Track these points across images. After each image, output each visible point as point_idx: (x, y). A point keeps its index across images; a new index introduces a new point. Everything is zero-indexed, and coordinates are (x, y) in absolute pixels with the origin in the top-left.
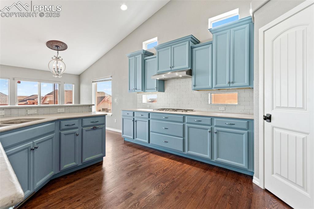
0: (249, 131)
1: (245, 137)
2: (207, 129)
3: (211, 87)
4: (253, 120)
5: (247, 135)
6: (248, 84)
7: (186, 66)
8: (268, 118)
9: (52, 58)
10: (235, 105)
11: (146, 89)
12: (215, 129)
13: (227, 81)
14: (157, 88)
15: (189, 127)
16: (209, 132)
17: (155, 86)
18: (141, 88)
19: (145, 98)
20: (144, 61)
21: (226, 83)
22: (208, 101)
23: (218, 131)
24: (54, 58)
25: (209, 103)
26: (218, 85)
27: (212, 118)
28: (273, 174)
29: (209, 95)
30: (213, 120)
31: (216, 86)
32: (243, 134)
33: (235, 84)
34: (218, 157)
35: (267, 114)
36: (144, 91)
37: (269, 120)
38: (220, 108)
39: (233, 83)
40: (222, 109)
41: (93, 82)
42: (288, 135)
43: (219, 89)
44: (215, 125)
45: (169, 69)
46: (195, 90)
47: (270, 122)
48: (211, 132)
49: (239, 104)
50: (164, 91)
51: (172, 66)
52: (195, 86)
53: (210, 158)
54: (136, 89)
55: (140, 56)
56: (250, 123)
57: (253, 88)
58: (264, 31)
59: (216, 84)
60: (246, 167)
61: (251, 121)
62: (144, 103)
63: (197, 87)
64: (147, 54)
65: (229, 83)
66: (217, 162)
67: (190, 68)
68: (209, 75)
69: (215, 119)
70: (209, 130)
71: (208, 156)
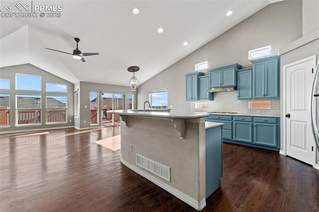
0: (277, 124)
1: (274, 128)
2: (249, 124)
3: (251, 98)
4: (280, 118)
5: (276, 127)
6: (277, 96)
7: (233, 83)
8: (288, 116)
9: (131, 78)
10: (269, 109)
11: (200, 98)
12: (255, 124)
13: (263, 94)
14: (209, 98)
15: (236, 123)
16: (251, 126)
17: (208, 97)
18: (196, 98)
19: (197, 105)
20: (199, 79)
21: (262, 95)
22: (248, 107)
23: (257, 125)
24: (132, 78)
25: (249, 108)
26: (256, 97)
27: (253, 117)
28: (291, 146)
29: (249, 102)
30: (253, 118)
31: (255, 97)
32: (273, 126)
33: (268, 96)
34: (257, 141)
35: (288, 114)
36: (199, 100)
37: (289, 117)
38: (257, 111)
39: (267, 95)
40: (259, 112)
41: (150, 93)
42: (295, 124)
43: (257, 99)
44: (255, 121)
45: (220, 85)
46: (238, 99)
47: (289, 118)
48: (252, 126)
49: (272, 109)
50: (213, 100)
51: (222, 83)
52: (239, 97)
53: (251, 142)
54: (192, 99)
55: (196, 75)
56: (278, 120)
57: (280, 99)
58: (286, 68)
59: (255, 96)
60: (276, 146)
61: (279, 118)
62: (196, 109)
63: (240, 98)
64: (201, 74)
65: (264, 95)
66: (256, 144)
67: (235, 85)
68: (250, 90)
69: (255, 118)
70: (250, 125)
71: (250, 141)
